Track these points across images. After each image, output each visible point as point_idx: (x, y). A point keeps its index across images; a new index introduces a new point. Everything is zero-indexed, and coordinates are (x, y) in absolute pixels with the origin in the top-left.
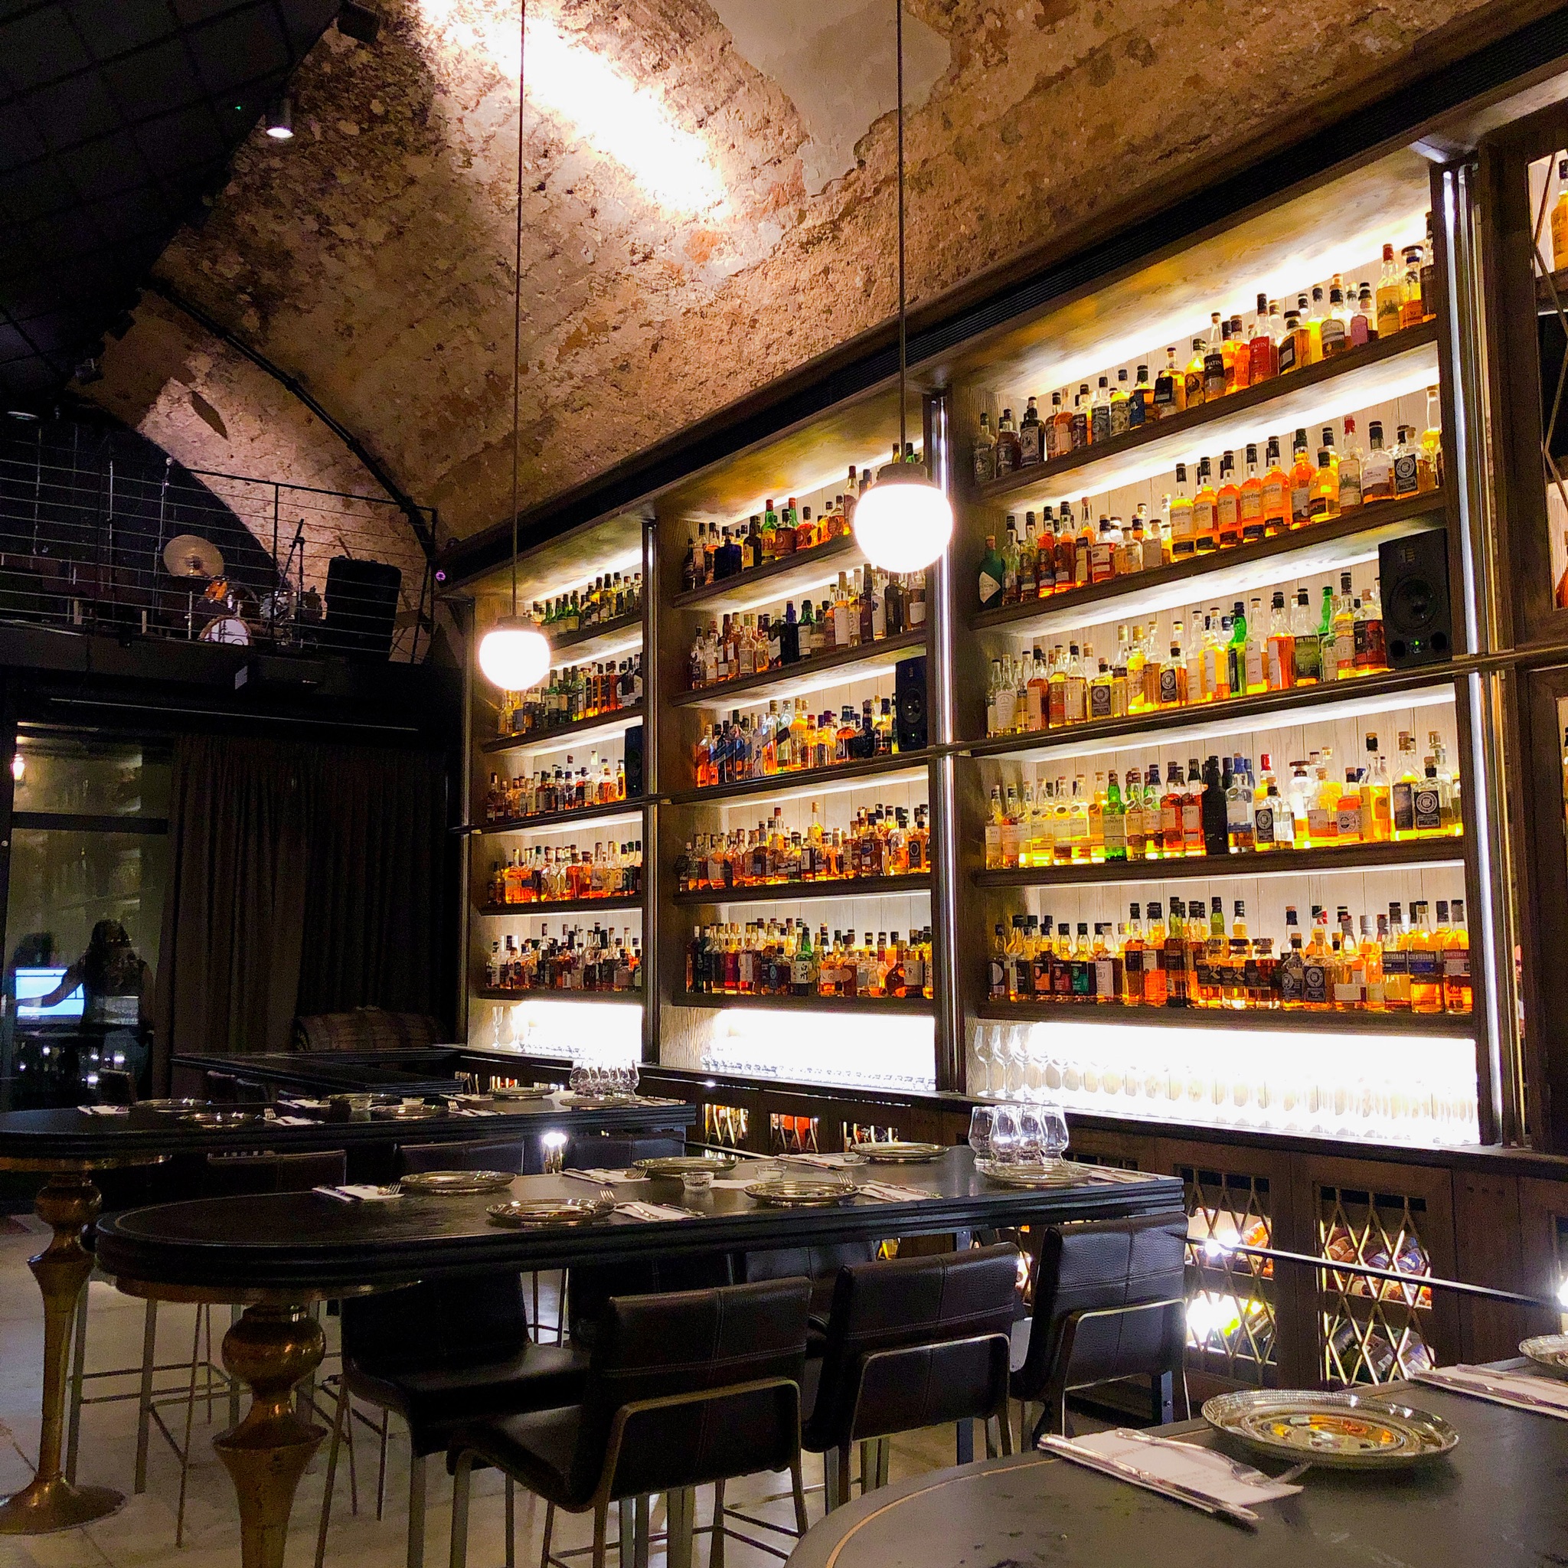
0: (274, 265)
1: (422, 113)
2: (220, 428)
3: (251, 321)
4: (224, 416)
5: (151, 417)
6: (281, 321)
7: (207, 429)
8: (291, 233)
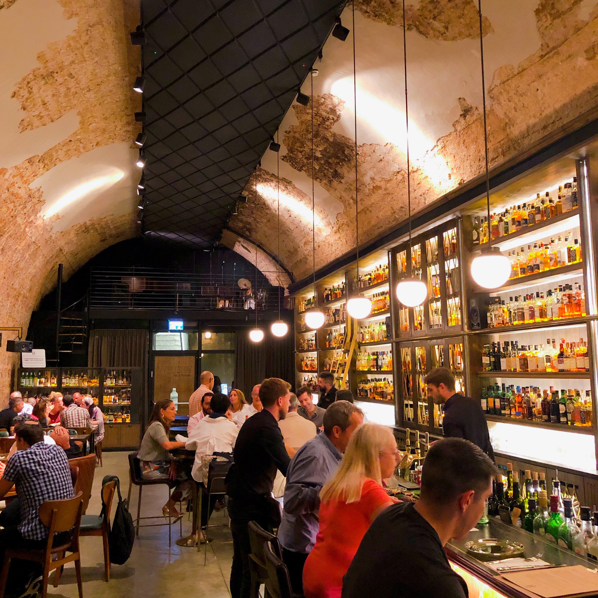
0: (248, 225)
1: (264, 204)
2: (249, 251)
3: (247, 233)
4: (249, 249)
5: (235, 248)
6: (253, 234)
7: (247, 251)
8: (250, 220)
